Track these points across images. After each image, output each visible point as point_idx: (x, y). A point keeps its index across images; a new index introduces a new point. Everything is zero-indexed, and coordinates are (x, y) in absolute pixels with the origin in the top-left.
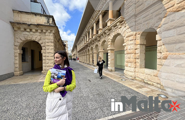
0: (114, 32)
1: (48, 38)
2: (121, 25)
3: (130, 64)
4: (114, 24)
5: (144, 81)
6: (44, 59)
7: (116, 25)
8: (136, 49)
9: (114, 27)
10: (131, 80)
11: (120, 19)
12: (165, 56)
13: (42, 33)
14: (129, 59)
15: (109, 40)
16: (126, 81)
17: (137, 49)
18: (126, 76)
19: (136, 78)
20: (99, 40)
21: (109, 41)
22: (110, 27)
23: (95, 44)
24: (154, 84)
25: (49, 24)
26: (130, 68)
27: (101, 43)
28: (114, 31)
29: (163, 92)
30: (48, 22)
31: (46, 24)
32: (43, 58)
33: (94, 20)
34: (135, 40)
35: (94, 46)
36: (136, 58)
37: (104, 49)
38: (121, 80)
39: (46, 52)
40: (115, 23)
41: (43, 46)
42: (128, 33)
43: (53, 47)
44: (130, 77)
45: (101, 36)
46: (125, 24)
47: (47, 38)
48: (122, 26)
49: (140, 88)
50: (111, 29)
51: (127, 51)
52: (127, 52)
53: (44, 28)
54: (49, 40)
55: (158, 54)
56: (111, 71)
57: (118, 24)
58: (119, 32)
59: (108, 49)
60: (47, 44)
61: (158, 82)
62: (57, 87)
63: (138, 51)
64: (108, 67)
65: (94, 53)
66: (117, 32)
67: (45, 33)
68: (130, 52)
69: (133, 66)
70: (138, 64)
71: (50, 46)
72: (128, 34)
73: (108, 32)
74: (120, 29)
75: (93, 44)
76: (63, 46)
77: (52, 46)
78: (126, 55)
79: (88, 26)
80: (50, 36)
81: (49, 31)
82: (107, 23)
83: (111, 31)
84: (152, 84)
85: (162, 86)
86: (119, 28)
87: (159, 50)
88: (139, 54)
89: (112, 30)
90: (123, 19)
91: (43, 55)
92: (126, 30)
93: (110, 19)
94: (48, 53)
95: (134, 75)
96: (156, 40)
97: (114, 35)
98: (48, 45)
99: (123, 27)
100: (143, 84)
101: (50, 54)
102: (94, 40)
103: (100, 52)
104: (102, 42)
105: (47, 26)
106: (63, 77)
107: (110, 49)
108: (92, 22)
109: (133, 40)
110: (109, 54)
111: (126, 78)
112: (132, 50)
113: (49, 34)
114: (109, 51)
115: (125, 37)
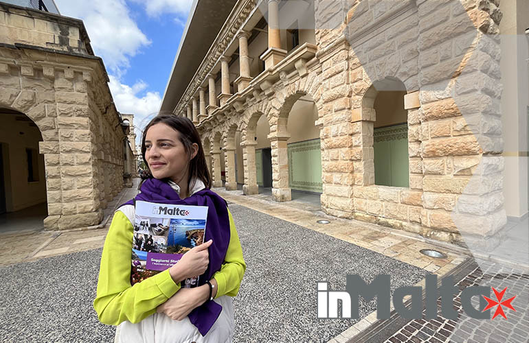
0: (288, 87)
1: (64, 99)
2: (308, 67)
3: (338, 175)
4: (286, 64)
5: (379, 218)
6: (49, 173)
7: (294, 69)
8: (352, 135)
9: (288, 72)
10: (342, 220)
11: (306, 50)
12: (431, 149)
13: (38, 80)
14: (334, 163)
15: (271, 112)
16: (333, 225)
17: (355, 134)
18: (327, 210)
19: (357, 214)
20: (241, 113)
21: (272, 115)
22: (274, 73)
23: (228, 124)
24: (404, 223)
25: (65, 49)
26: (337, 187)
27: (247, 121)
28: (285, 84)
29: (431, 243)
30: (64, 41)
31: (55, 48)
32: (49, 170)
33: (221, 52)
34: (349, 109)
35: (225, 131)
36: (353, 158)
37: (256, 138)
38: (318, 222)
39: (61, 150)
40: (289, 62)
41: (47, 128)
42: (328, 89)
43: (88, 131)
44: (339, 211)
45: (248, 99)
46: (319, 65)
47: (62, 98)
48: (309, 71)
49: (374, 239)
50: (278, 79)
51: (328, 140)
52: (328, 144)
53: (46, 60)
54: (69, 106)
55: (410, 145)
56: (283, 198)
57: (297, 65)
58: (301, 88)
59: (269, 136)
60: (61, 119)
61: (416, 217)
62: (173, 288)
63: (358, 140)
64: (273, 189)
65: (225, 150)
66: (294, 89)
67: (52, 80)
68: (337, 143)
69: (345, 181)
70: (359, 175)
71: (76, 126)
72: (328, 93)
73: (268, 88)
74: (305, 78)
75: (223, 122)
76: (119, 130)
77: (81, 126)
78: (326, 151)
79: (203, 68)
80: (71, 90)
81: (69, 74)
82: (264, 62)
83: (277, 83)
84: (399, 225)
85: (425, 227)
86: (302, 77)
87: (413, 136)
88: (362, 147)
89: (280, 81)
90: (312, 51)
91: (49, 158)
92: (323, 83)
93: (272, 50)
94: (69, 152)
95: (351, 207)
96: (405, 108)
97: (286, 95)
98: (67, 125)
99: (312, 74)
100: (377, 228)
101: (77, 154)
102: (225, 111)
103: (245, 146)
104: (250, 117)
105: (58, 53)
106: (195, 236)
107: (276, 138)
108: (216, 57)
109: (344, 109)
110: (273, 152)
111: (328, 216)
112: (342, 138)
113: (70, 84)
114: (273, 144)
115: (321, 101)
